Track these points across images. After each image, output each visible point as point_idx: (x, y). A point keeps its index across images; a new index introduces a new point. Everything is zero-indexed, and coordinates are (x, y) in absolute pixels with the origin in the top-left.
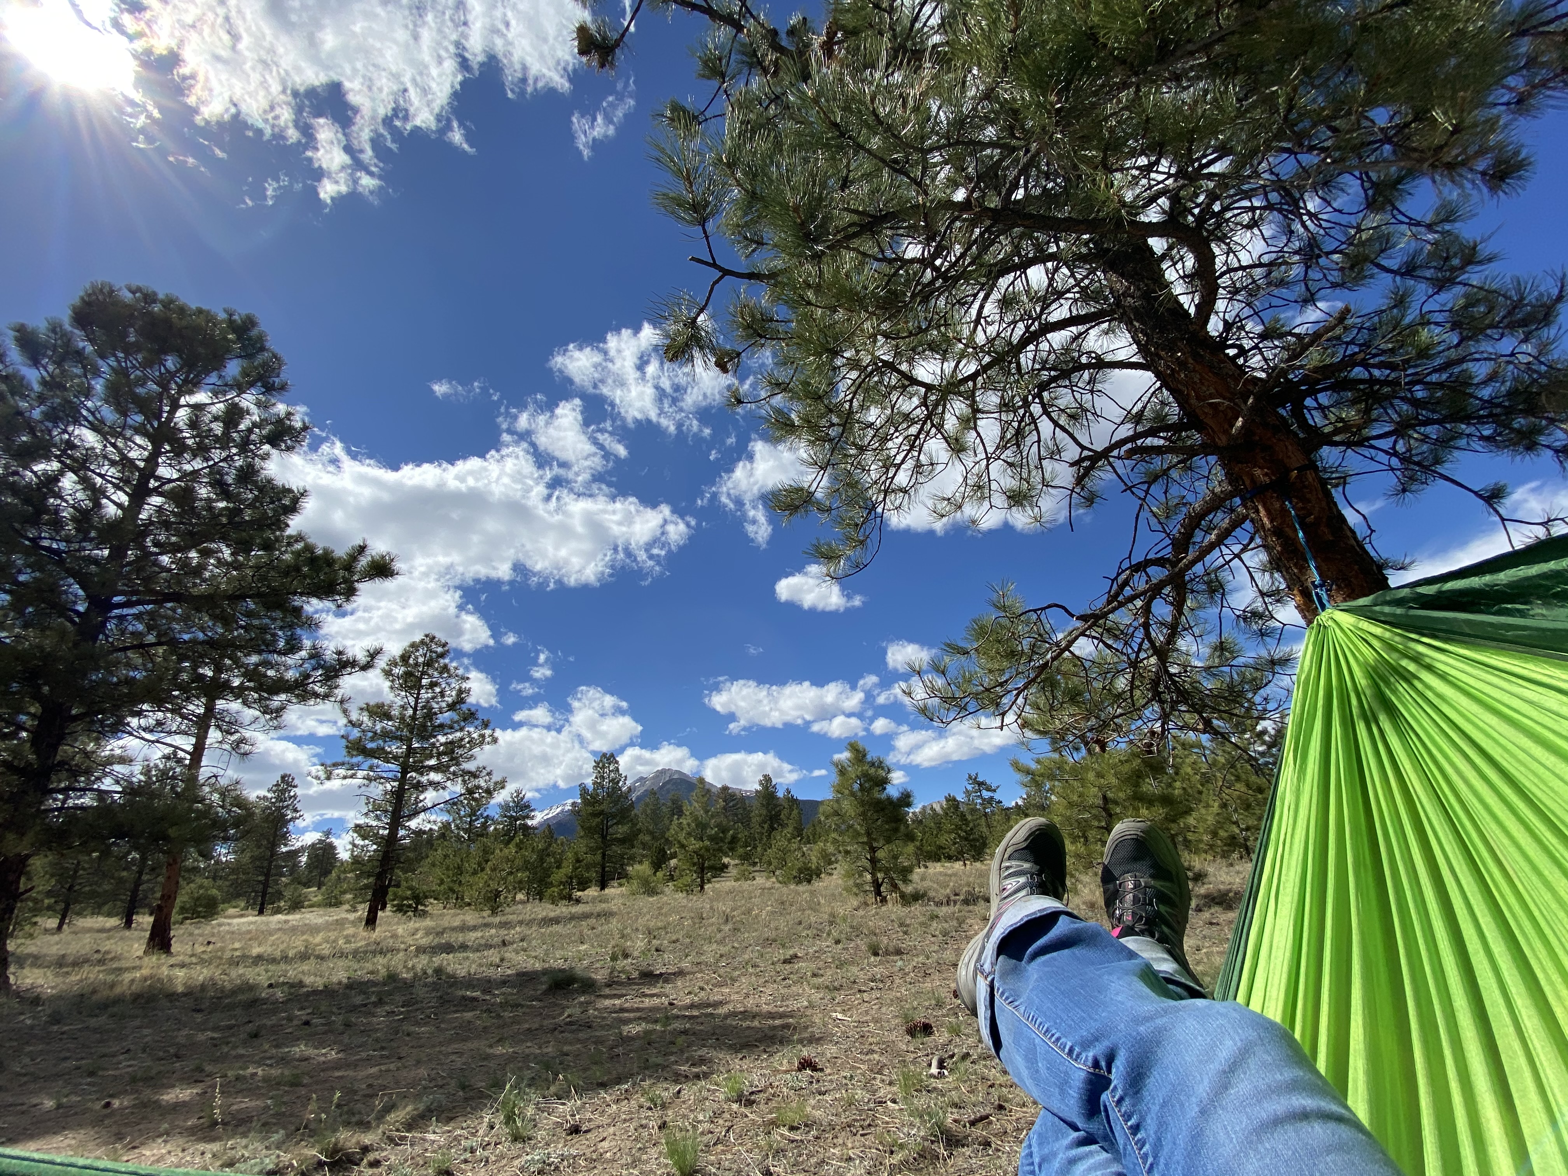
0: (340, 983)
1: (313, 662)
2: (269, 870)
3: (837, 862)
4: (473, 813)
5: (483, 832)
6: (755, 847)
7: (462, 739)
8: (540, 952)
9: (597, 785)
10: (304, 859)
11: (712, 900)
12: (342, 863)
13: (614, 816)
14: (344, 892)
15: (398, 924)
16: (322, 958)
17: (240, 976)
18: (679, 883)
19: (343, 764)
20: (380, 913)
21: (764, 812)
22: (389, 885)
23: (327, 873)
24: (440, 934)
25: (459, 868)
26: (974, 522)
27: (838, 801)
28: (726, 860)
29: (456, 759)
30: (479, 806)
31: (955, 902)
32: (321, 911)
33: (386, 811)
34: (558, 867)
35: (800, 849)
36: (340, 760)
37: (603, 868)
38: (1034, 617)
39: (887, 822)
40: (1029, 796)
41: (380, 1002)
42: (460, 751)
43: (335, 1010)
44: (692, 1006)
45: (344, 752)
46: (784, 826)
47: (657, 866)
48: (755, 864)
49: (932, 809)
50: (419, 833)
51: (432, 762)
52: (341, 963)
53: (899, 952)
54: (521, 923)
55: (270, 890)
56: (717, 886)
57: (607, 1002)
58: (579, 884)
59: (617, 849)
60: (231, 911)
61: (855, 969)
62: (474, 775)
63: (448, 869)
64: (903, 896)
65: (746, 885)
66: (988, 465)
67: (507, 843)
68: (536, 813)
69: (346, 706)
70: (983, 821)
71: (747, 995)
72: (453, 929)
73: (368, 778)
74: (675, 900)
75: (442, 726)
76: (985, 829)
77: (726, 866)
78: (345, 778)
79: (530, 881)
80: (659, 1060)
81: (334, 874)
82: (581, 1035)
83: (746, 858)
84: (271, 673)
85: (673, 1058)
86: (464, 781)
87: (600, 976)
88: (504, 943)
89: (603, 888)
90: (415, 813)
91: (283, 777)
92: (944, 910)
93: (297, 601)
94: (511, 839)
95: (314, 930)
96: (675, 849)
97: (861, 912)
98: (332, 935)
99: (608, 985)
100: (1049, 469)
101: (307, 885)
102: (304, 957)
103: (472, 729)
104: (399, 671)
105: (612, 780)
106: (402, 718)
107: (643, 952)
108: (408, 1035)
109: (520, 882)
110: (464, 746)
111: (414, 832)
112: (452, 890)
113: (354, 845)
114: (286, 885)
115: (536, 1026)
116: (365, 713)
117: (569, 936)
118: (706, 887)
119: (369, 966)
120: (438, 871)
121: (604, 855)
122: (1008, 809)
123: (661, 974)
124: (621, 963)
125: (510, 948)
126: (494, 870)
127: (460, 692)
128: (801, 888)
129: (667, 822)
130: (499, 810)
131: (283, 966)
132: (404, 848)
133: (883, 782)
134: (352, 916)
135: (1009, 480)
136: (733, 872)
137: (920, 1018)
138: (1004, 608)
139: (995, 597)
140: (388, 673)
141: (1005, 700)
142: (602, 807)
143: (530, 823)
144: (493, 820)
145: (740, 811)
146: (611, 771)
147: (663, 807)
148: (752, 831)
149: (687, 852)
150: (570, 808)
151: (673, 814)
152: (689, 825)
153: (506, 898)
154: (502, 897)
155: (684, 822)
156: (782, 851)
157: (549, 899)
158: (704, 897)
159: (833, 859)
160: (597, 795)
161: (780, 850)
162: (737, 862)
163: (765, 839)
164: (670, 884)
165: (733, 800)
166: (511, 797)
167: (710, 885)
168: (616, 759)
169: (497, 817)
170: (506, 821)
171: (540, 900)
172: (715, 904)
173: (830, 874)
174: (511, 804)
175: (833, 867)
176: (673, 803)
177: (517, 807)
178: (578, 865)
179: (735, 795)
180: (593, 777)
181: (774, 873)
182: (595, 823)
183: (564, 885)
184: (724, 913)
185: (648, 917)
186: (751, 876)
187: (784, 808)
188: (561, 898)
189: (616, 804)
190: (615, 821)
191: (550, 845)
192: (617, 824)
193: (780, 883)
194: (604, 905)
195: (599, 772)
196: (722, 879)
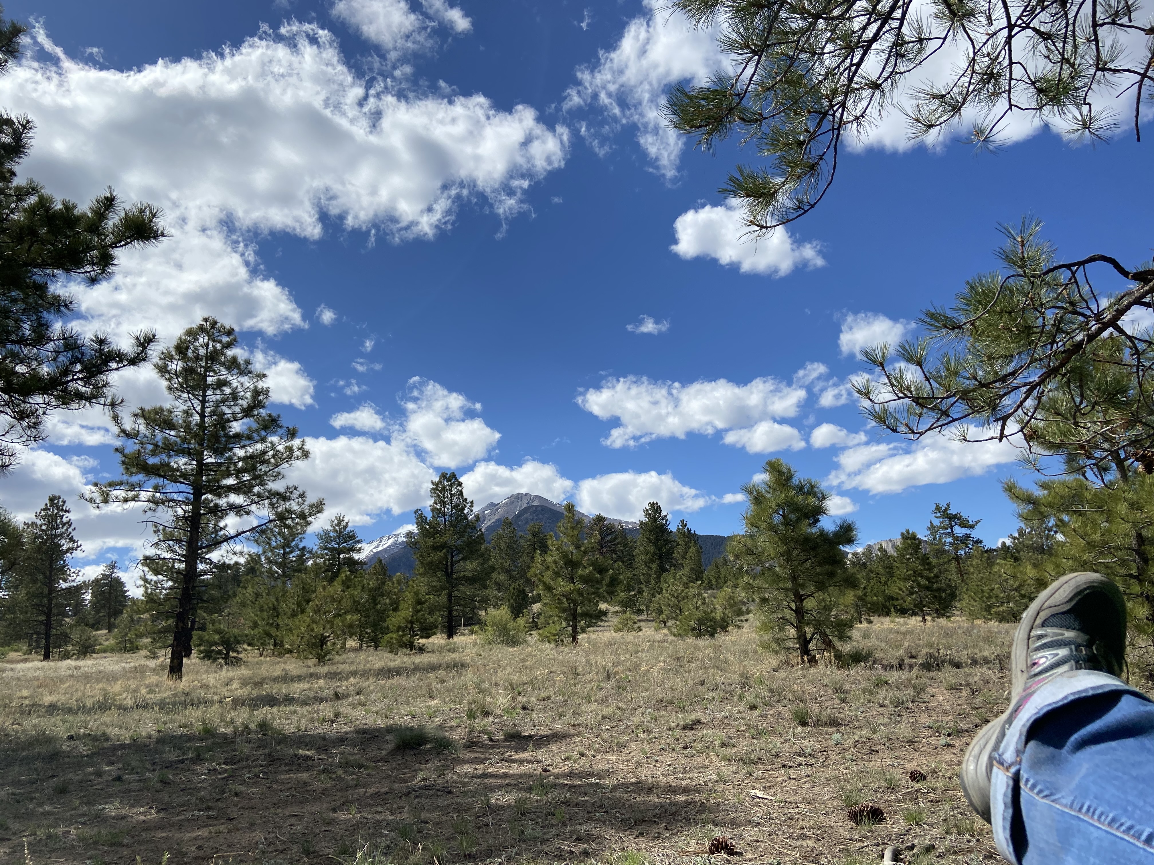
0: (149, 737)
1: (69, 354)
2: (50, 609)
3: (748, 612)
4: (286, 544)
5: (300, 566)
6: (640, 592)
7: (264, 453)
8: (380, 707)
9: (437, 512)
10: (88, 597)
11: (587, 653)
12: (134, 601)
13: (459, 551)
14: (140, 636)
15: (207, 672)
16: (124, 709)
17: (35, 726)
18: (545, 632)
19: (121, 484)
20: (185, 660)
21: (652, 549)
22: (192, 628)
23: (117, 613)
24: (258, 684)
25: (274, 609)
26: (979, 132)
27: (752, 537)
28: (603, 606)
29: (259, 477)
30: (293, 535)
31: (911, 667)
32: (116, 657)
33: (179, 541)
34: (395, 610)
35: (699, 595)
36: (117, 479)
37: (450, 612)
38: (1064, 276)
39: (820, 564)
40: (1021, 533)
41: (199, 759)
42: (264, 468)
43: (148, 766)
44: (571, 774)
45: (122, 469)
46: (677, 566)
47: (517, 611)
48: (640, 612)
49: (881, 549)
50: (222, 567)
51: (231, 481)
52: (147, 715)
53: (834, 723)
54: (354, 673)
55: (54, 632)
56: (593, 636)
57: (468, 768)
58: (421, 629)
59: (466, 590)
60: (13, 655)
61: (777, 741)
62: (283, 497)
63: (261, 610)
64: (839, 656)
65: (630, 636)
66: (1010, 38)
67: (331, 580)
68: (363, 545)
69: (118, 409)
70: (953, 566)
71: (639, 765)
72: (276, 680)
73: (153, 501)
74: (542, 651)
75: (238, 437)
76: (954, 576)
77: (605, 613)
78: (125, 500)
79: (362, 626)
80: (538, 832)
81: (125, 616)
82: (440, 802)
83: (628, 604)
84: (21, 369)
85: (553, 831)
86: (272, 505)
87: (458, 736)
88: (337, 696)
89: (450, 635)
90: (216, 544)
91: (52, 500)
92: (894, 676)
93: (38, 275)
94: (335, 576)
95: (111, 678)
96: (540, 590)
97: (782, 674)
98: (133, 684)
99: (469, 746)
100: (1108, 43)
101: (95, 626)
102: (103, 706)
103: (275, 439)
104: (176, 366)
105: (456, 506)
106: (187, 427)
107: (506, 710)
108: (236, 794)
109: (351, 626)
110: (267, 462)
111: (216, 566)
112: (268, 635)
113: (145, 580)
114: (71, 627)
115: (385, 789)
116: (141, 421)
117: (415, 689)
118: (580, 637)
119: (180, 719)
120: (250, 612)
121: (450, 596)
122: (992, 551)
123: (531, 737)
124: (481, 722)
125: (345, 702)
126: (317, 611)
127: (256, 393)
128: (701, 642)
129: (526, 558)
130: (318, 542)
131: (81, 717)
132: (206, 584)
133: (818, 511)
134: (152, 664)
135: (1042, 62)
136: (613, 620)
137: (867, 800)
138: (1023, 263)
139: (1008, 245)
140: (163, 370)
141: (1006, 401)
142: (444, 539)
143: (356, 556)
144: (311, 552)
145: (621, 547)
146: (454, 495)
147: (521, 541)
148: (636, 572)
149: (555, 595)
150: (405, 539)
151: (535, 549)
152: (555, 562)
153: (334, 644)
154: (329, 644)
155: (549, 559)
156: (677, 598)
157: (386, 646)
158: (578, 648)
159: (744, 609)
160: (438, 524)
161: (673, 596)
162: (617, 608)
163: (653, 582)
164: (534, 632)
165: (611, 534)
166: (332, 526)
167: (585, 635)
168: (461, 480)
169: (315, 548)
170: (327, 554)
171: (376, 647)
172: (592, 657)
173: (739, 627)
174: (332, 534)
175: (742, 618)
176: (534, 536)
177: (339, 537)
178: (419, 607)
179: (613, 527)
180: (431, 502)
181: (665, 623)
182: (436, 558)
183: (403, 631)
184: (604, 668)
185: (509, 670)
186: (636, 626)
187: (678, 544)
188: (401, 646)
189: (462, 536)
190: (461, 556)
191: (384, 583)
192: (464, 559)
193: (674, 635)
194: (453, 655)
195: (439, 496)
196: (600, 629)
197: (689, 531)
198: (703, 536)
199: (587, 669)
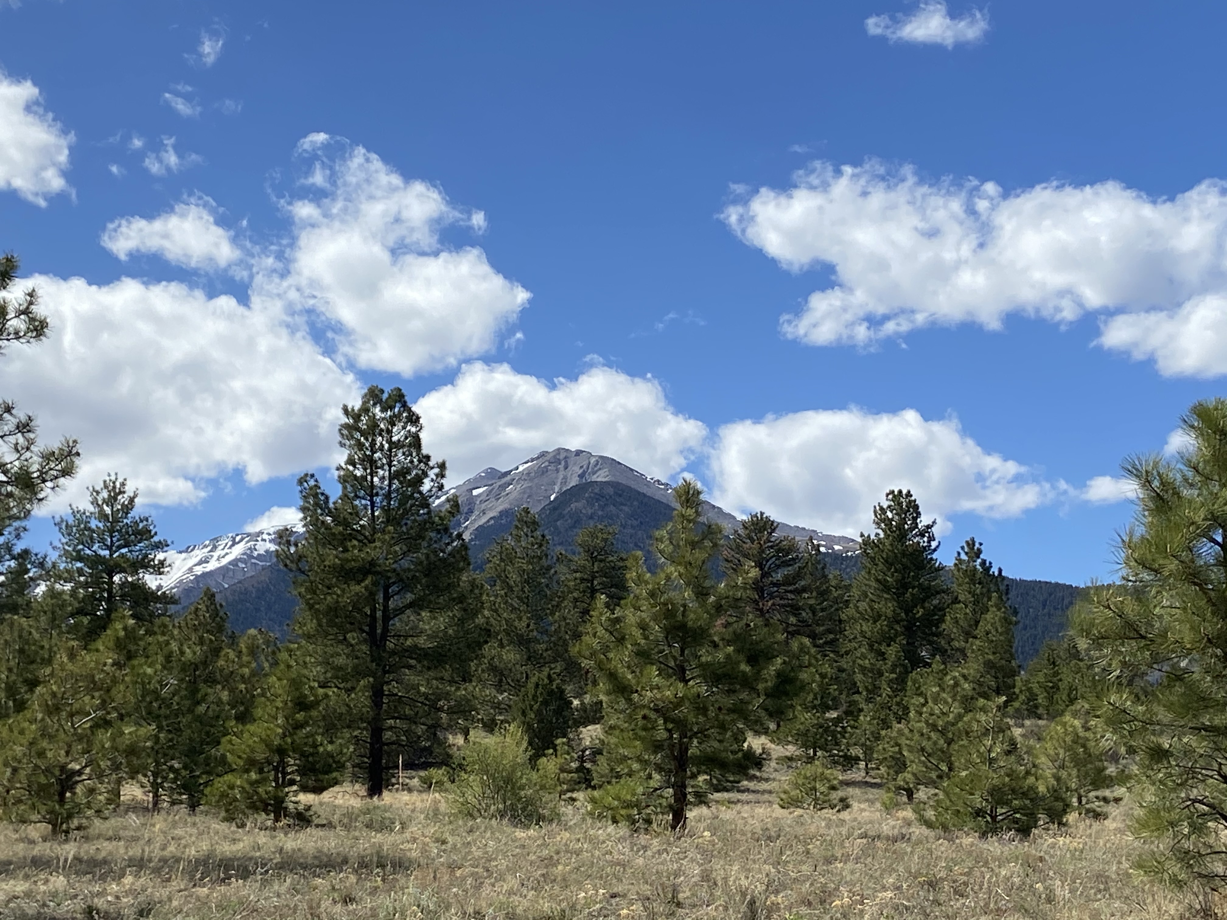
3: (1123, 778)
5: (15, 598)
6: (852, 712)
9: (354, 485)
11: (707, 854)
13: (405, 584)
18: (609, 795)
21: (888, 607)
27: (1139, 593)
28: (756, 743)
34: (244, 718)
35: (1002, 729)
37: (377, 732)
46: (951, 655)
47: (541, 739)
48: (849, 762)
54: (137, 864)
56: (727, 814)
58: (302, 771)
59: (417, 681)
65: (818, 820)
67: (89, 636)
68: (169, 555)
74: (595, 842)
79: (161, 751)
83: (820, 741)
89: (375, 790)
94: (101, 626)
105: (401, 474)
109: (132, 751)
118: (692, 814)
121: (377, 694)
126: (53, 710)
128: (996, 847)
129: (570, 612)
130: (59, 539)
136: (779, 778)
142: (369, 552)
143: (152, 581)
144: (41, 565)
145: (809, 599)
146: (398, 445)
147: (561, 568)
148: (844, 663)
149: (636, 707)
150: (273, 547)
151: (593, 592)
152: (643, 627)
153: (92, 791)
154: (79, 789)
155: (631, 617)
156: (943, 732)
157: (217, 805)
158: (685, 842)
159: (1111, 770)
160: (356, 514)
161: (934, 727)
162: (791, 750)
163: (886, 691)
164: (580, 795)
165: (787, 564)
166: (94, 502)
167: (704, 810)
168: (416, 408)
169: (53, 556)
170: (80, 572)
171: (193, 806)
172: (717, 865)
173: (1097, 816)
174: (94, 524)
175: (1107, 793)
176: (594, 559)
177: (111, 532)
178: (300, 716)
179: (792, 548)
180: (341, 457)
181: (910, 794)
182: (345, 600)
183: (261, 771)
184: (744, 894)
185: (512, 882)
186: (835, 796)
187: (956, 601)
188: (254, 808)
189: (413, 548)
190: (410, 597)
191: (216, 652)
192: (416, 605)
193: (929, 825)
194: (378, 838)
195: (360, 446)
196: (744, 797)
197: (986, 567)
198: (1022, 583)
199: (704, 894)
